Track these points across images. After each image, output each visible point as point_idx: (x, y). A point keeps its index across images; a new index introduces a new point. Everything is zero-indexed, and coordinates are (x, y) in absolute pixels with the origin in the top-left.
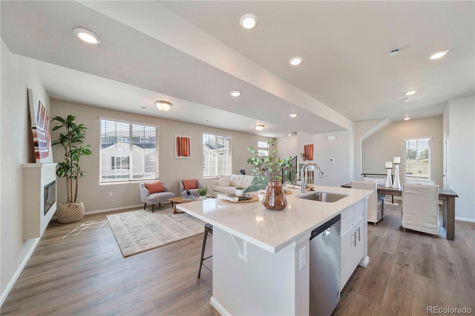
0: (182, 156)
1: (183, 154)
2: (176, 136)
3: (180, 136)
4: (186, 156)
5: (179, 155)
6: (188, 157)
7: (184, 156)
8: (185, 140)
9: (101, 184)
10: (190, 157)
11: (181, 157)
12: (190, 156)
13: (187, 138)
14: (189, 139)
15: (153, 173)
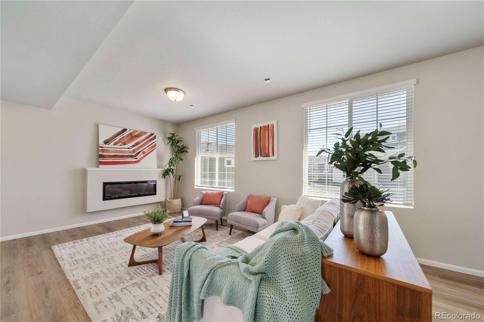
0: (261, 156)
1: (263, 153)
2: (253, 127)
3: (258, 126)
4: (268, 156)
5: (257, 156)
6: (271, 158)
7: (263, 157)
8: (266, 130)
9: (196, 187)
10: (275, 157)
11: (260, 158)
12: (273, 156)
13: (268, 125)
14: (273, 126)
15: (230, 180)
